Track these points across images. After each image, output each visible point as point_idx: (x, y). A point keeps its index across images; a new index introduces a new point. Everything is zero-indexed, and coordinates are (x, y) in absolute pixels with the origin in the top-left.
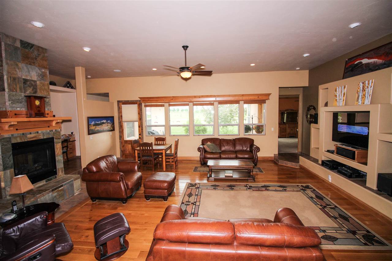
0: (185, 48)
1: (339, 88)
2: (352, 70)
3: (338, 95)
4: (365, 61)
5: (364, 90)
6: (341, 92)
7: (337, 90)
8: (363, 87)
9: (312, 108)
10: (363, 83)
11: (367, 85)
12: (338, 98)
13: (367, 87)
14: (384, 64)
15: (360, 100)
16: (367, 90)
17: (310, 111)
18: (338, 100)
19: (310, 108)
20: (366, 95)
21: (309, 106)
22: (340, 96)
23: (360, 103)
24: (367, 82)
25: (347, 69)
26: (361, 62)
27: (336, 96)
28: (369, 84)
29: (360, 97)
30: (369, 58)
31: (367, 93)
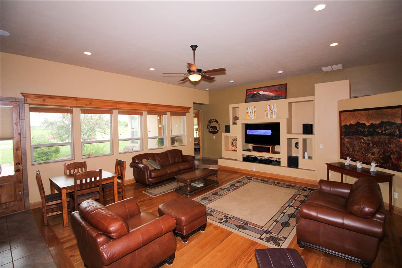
0: (194, 47)
1: (250, 107)
2: (252, 97)
3: (249, 112)
4: (261, 93)
5: (270, 110)
6: (252, 110)
7: (248, 109)
8: (270, 108)
9: (214, 121)
10: (269, 106)
11: (273, 107)
12: (249, 114)
13: (273, 108)
14: (276, 96)
15: (269, 116)
16: (273, 110)
17: (212, 124)
18: (250, 115)
19: (212, 121)
20: (273, 113)
21: (211, 119)
22: (251, 113)
23: (269, 118)
24: (272, 105)
25: (248, 95)
26: (259, 93)
27: (248, 113)
28: (274, 107)
29: (269, 114)
30: (264, 91)
31: (273, 112)
